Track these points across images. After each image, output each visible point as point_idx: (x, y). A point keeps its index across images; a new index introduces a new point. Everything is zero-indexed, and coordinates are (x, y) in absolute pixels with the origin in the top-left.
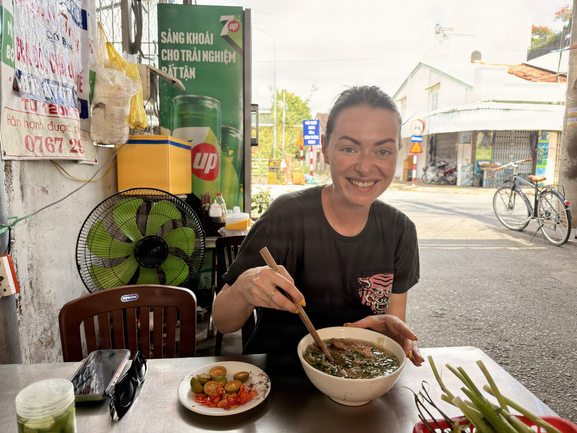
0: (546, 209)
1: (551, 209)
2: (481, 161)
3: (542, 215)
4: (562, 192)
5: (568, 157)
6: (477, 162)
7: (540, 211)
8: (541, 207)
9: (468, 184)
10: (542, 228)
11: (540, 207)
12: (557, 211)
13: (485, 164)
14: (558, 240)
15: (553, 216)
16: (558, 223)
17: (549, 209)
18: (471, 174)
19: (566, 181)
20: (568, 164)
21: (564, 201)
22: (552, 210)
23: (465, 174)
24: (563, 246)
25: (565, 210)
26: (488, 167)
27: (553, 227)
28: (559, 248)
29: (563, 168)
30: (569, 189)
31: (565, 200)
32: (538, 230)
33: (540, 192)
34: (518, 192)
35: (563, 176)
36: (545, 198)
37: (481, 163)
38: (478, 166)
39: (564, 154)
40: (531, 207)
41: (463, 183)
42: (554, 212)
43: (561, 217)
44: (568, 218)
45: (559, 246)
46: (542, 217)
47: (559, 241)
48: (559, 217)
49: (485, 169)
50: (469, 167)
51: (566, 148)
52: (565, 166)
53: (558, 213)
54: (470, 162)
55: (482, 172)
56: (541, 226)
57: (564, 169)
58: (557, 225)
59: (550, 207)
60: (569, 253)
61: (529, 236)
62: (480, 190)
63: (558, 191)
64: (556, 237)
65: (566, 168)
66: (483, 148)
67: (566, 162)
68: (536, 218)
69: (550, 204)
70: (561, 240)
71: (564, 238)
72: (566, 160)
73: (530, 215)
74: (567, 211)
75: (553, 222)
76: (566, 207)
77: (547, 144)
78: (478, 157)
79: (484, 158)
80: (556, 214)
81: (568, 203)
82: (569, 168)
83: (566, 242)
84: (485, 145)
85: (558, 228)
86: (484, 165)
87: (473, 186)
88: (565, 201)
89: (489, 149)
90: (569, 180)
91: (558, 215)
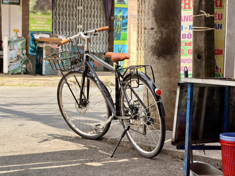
0: (132, 102)
1: (137, 103)
2: (38, 33)
3: (127, 112)
4: (151, 77)
5: (155, 24)
6: (32, 35)
7: (124, 106)
8: (125, 99)
9: (20, 71)
10: (128, 132)
11: (123, 101)
12: (146, 105)
13: (44, 38)
14: (150, 149)
15: (142, 113)
16: (149, 123)
17: (135, 103)
18: (23, 55)
19: (155, 60)
20: (155, 35)
21: (154, 90)
22: (139, 105)
23: (14, 54)
24: (157, 157)
25: (156, 103)
26: (47, 43)
27: (141, 130)
28: (152, 161)
29: (150, 41)
30: (159, 73)
31: (155, 88)
32: (123, 136)
33: (122, 77)
34: (93, 78)
35: (151, 53)
36: (130, 86)
37: (37, 37)
38: (34, 40)
39: (150, 20)
40: (111, 100)
41: (12, 68)
42: (143, 108)
43: (152, 113)
44: (161, 116)
45: (152, 158)
46: (126, 116)
47: (151, 151)
48: (149, 114)
49: (44, 45)
50: (20, 43)
51: (152, 11)
52: (153, 38)
53: (147, 108)
54: (20, 34)
55: (40, 51)
56: (126, 129)
57: (151, 43)
58: (148, 127)
59: (137, 99)
60: (165, 168)
61: (111, 146)
62: (38, 80)
63: (146, 74)
64: (146, 145)
65: (153, 40)
66: (39, 13)
67: (153, 32)
68: (119, 117)
69: (137, 96)
70: (154, 149)
71: (157, 146)
72: (152, 29)
73: (110, 114)
74: (159, 104)
75: (142, 122)
76: (158, 98)
77: (126, 9)
78: (33, 27)
79: (41, 29)
80: (144, 109)
81: (159, 92)
82: (157, 42)
83: (160, 150)
84: (42, 9)
85: (149, 131)
86: (42, 40)
87: (26, 73)
88: (156, 90)
89: (49, 14)
90: (158, 59)
91: (147, 110)
